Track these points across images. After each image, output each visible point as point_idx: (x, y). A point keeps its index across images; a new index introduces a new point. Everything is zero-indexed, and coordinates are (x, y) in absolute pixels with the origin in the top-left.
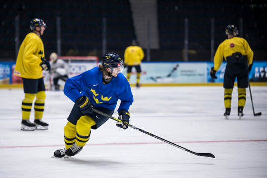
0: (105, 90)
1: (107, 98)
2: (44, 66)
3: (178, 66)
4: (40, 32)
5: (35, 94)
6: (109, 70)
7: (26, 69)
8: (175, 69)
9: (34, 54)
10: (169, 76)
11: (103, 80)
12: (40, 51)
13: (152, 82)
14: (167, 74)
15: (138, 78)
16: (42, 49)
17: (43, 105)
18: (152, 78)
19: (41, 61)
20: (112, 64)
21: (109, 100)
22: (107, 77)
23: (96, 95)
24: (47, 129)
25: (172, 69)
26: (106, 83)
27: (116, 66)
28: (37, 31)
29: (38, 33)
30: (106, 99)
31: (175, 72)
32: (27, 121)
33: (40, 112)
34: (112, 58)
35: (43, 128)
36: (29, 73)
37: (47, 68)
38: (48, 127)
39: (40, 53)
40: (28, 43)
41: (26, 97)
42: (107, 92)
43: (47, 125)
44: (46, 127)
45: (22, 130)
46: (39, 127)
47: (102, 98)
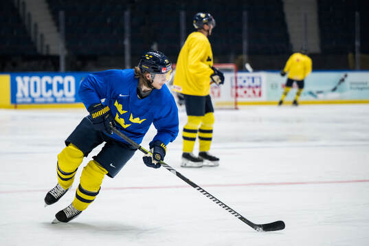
0: (139, 107)
1: (138, 119)
2: (216, 78)
3: (346, 76)
4: (208, 31)
5: (202, 117)
6: (149, 76)
7: (190, 82)
8: (342, 80)
9: (202, 60)
10: (334, 90)
11: (138, 91)
12: (209, 57)
13: (311, 98)
14: (332, 87)
15: (298, 94)
16: (211, 55)
17: (210, 131)
18: (311, 93)
19: (212, 72)
20: (153, 68)
21: (140, 122)
22: (144, 88)
23: (122, 112)
24: (218, 165)
25: (338, 81)
26: (142, 97)
27: (159, 72)
28: (205, 30)
29: (206, 33)
30: (137, 121)
31: (343, 84)
32: (191, 155)
33: (207, 142)
34: (155, 58)
35: (211, 163)
36: (195, 88)
37: (220, 81)
38: (219, 162)
39: (209, 60)
40: (194, 46)
41: (189, 121)
42: (140, 111)
43: (218, 159)
44: (216, 162)
45: (182, 166)
46: (206, 162)
47: (131, 119)
